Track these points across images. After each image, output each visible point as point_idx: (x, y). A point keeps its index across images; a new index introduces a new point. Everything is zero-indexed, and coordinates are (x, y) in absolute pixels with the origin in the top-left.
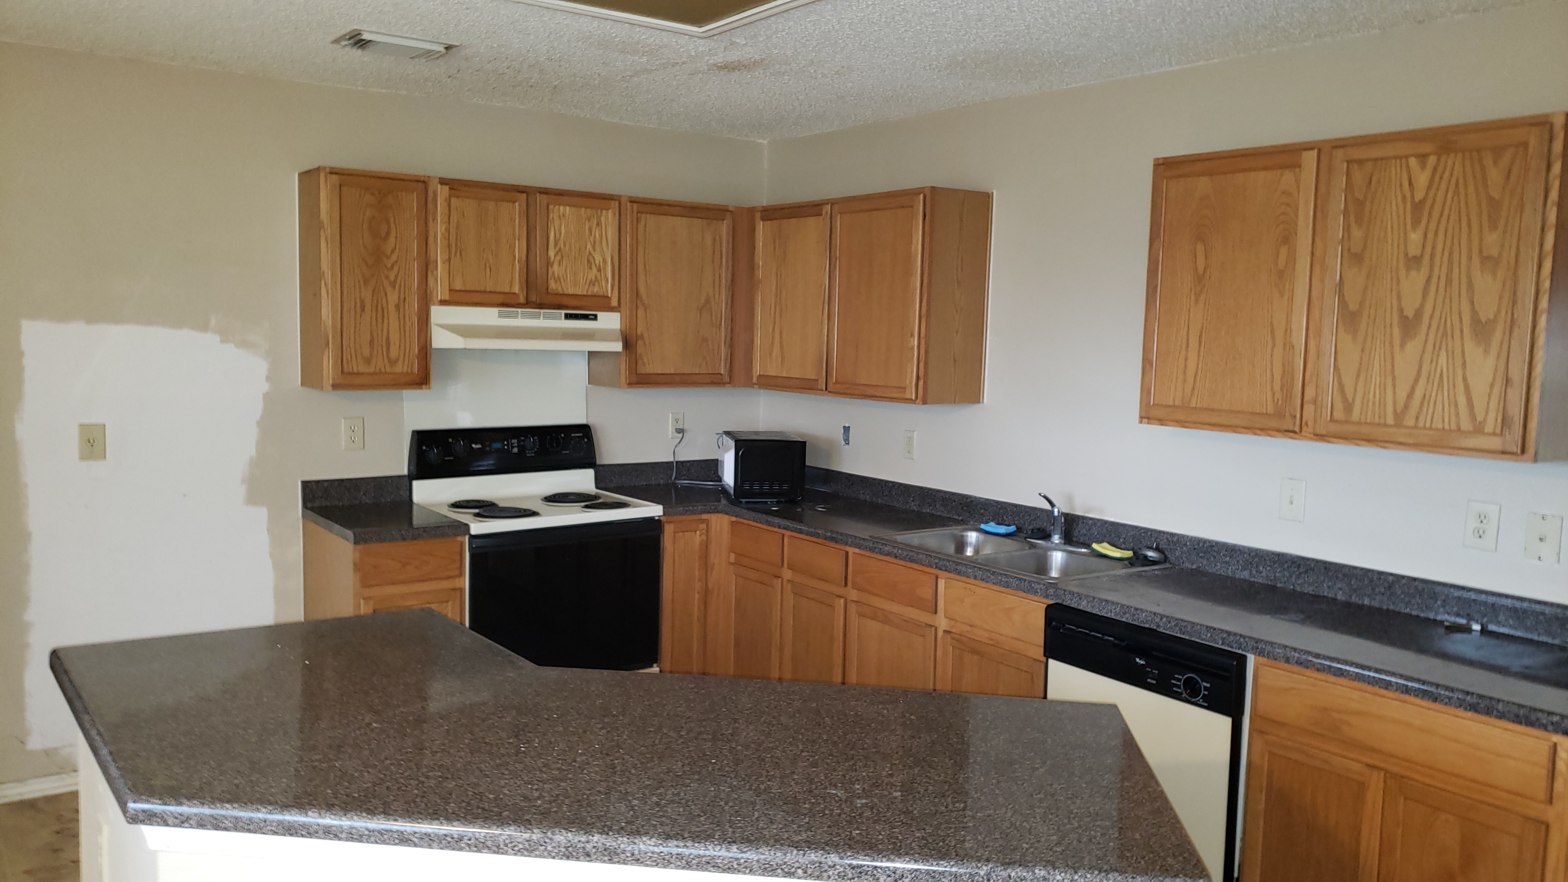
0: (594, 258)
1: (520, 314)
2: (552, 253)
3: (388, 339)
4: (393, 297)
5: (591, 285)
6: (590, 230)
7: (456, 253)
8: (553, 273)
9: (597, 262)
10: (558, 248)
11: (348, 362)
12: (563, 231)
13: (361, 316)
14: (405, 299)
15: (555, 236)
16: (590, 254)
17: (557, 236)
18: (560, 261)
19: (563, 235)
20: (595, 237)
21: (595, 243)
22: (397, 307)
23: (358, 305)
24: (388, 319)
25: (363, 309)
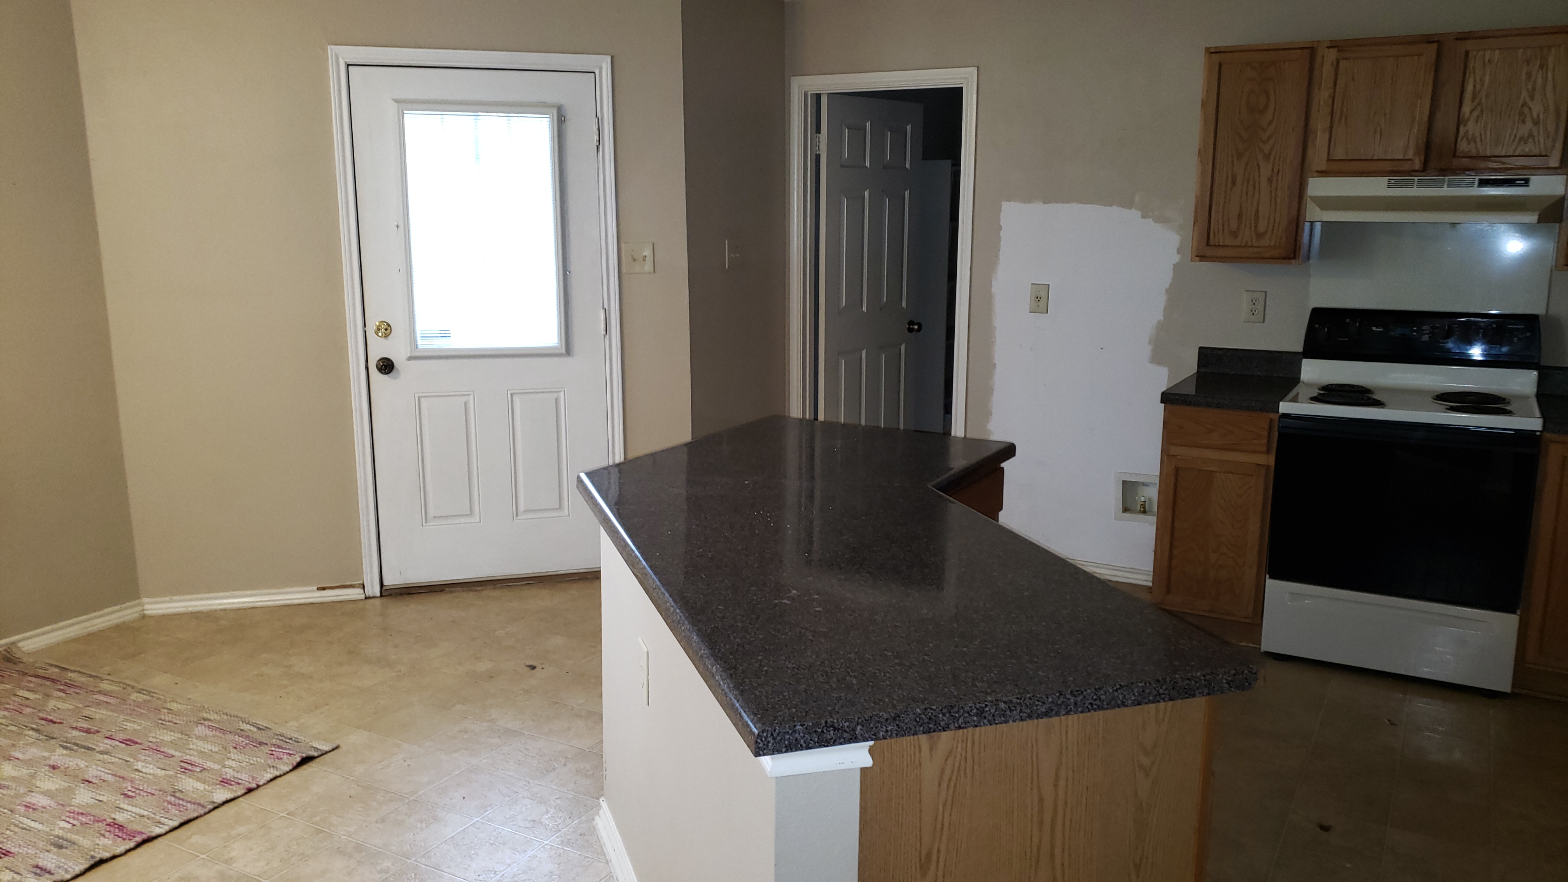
0: (1530, 108)
1: (1416, 183)
2: (1466, 109)
3: (1257, 212)
4: (1266, 171)
5: (1522, 143)
6: (1529, 75)
7: (1340, 119)
8: (1467, 132)
9: (1535, 114)
10: (1476, 103)
11: (1214, 236)
12: (1487, 80)
13: (1231, 189)
14: (1278, 172)
15: (1475, 87)
16: (1524, 104)
17: (1478, 87)
18: (1478, 116)
19: (1486, 85)
20: (1535, 82)
21: (1534, 89)
22: (1270, 180)
23: (1230, 181)
24: (1259, 193)
25: (1234, 183)
